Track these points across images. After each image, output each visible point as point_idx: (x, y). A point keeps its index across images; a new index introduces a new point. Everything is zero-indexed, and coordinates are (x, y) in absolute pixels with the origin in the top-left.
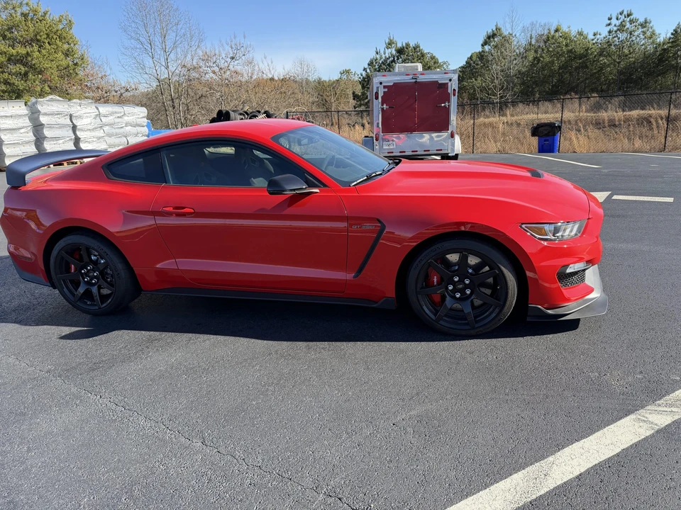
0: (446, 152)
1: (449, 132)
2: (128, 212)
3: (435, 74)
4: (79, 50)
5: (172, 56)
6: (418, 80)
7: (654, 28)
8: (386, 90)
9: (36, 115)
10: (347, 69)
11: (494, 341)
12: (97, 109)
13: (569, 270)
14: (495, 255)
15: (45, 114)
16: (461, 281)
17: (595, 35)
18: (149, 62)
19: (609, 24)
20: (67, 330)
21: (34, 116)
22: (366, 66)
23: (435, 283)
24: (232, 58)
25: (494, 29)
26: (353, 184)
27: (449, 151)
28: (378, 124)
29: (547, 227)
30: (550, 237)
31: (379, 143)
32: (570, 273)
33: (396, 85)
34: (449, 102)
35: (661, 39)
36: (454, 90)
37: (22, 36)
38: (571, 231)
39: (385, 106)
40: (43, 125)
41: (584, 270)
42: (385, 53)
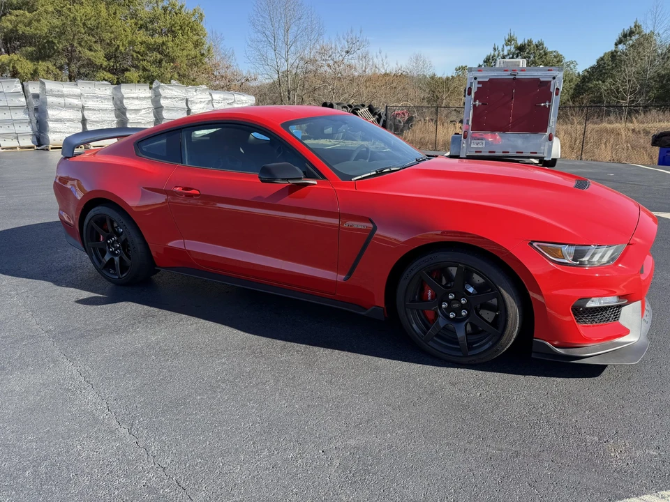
0: (541, 155)
1: (547, 134)
2: (145, 188)
3: (537, 70)
4: (207, 41)
5: (292, 48)
6: (517, 77)
8: (481, 86)
9: (158, 98)
10: (464, 66)
11: (489, 374)
12: (211, 95)
13: (590, 304)
14: (496, 275)
15: (165, 98)
16: (457, 299)
18: (271, 54)
20: (85, 294)
21: (156, 99)
22: (481, 63)
23: (429, 298)
24: (347, 52)
25: (633, 26)
26: (355, 179)
27: (545, 155)
28: (468, 121)
29: (565, 249)
30: (568, 260)
31: (467, 142)
32: (591, 308)
33: (491, 81)
34: (550, 102)
36: (558, 89)
37: (160, 27)
38: (602, 257)
39: (477, 103)
40: (162, 107)
41: (620, 307)
42: (503, 51)
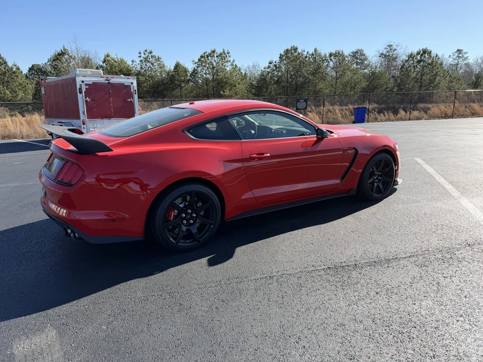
2: (225, 162)
3: (120, 78)
6: (110, 82)
7: (164, 62)
8: (88, 87)
17: (133, 61)
19: (140, 57)
25: (62, 49)
28: (84, 112)
31: (86, 126)
33: (94, 83)
34: (133, 99)
35: (167, 69)
36: (135, 90)
39: (88, 99)
